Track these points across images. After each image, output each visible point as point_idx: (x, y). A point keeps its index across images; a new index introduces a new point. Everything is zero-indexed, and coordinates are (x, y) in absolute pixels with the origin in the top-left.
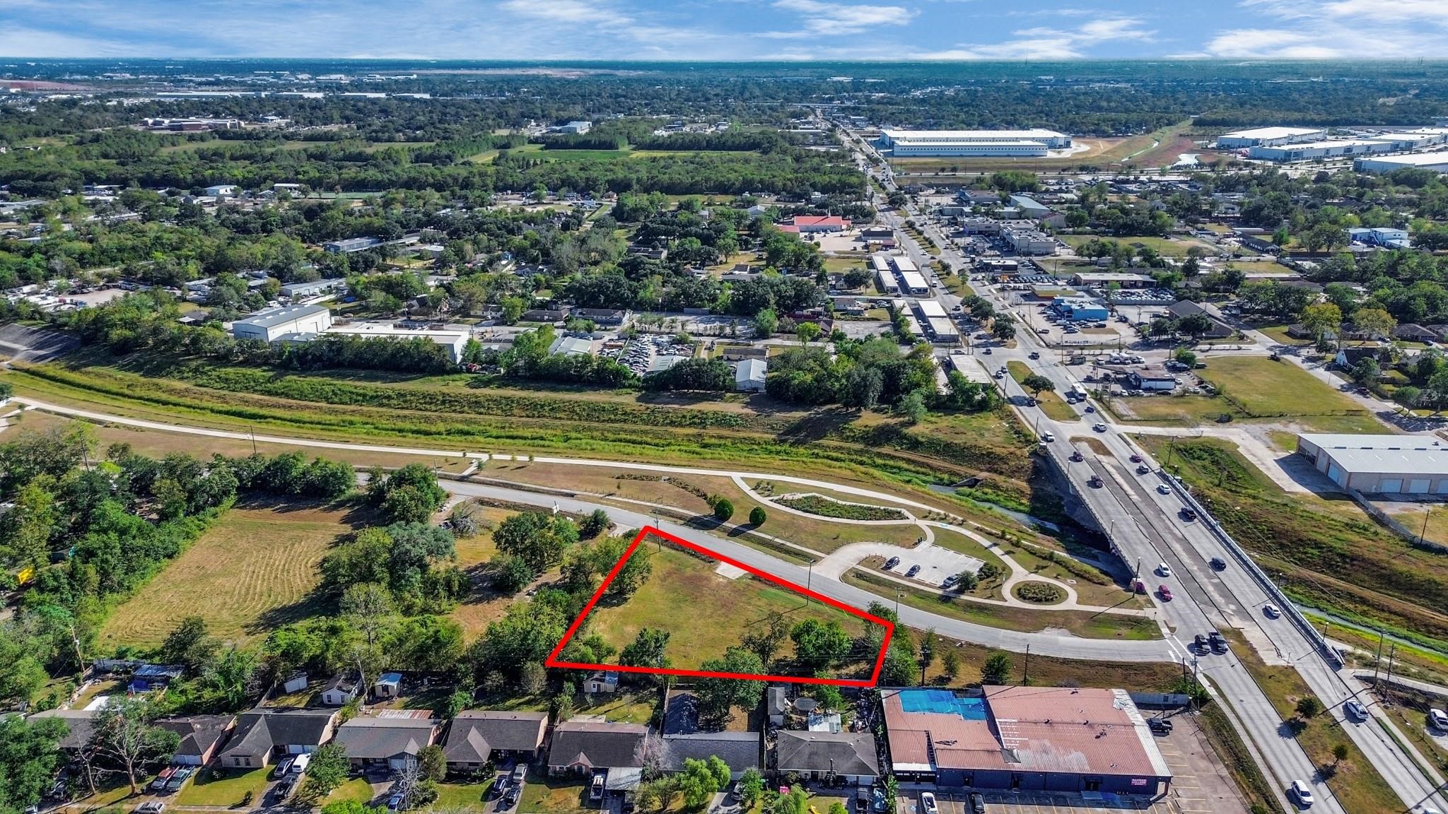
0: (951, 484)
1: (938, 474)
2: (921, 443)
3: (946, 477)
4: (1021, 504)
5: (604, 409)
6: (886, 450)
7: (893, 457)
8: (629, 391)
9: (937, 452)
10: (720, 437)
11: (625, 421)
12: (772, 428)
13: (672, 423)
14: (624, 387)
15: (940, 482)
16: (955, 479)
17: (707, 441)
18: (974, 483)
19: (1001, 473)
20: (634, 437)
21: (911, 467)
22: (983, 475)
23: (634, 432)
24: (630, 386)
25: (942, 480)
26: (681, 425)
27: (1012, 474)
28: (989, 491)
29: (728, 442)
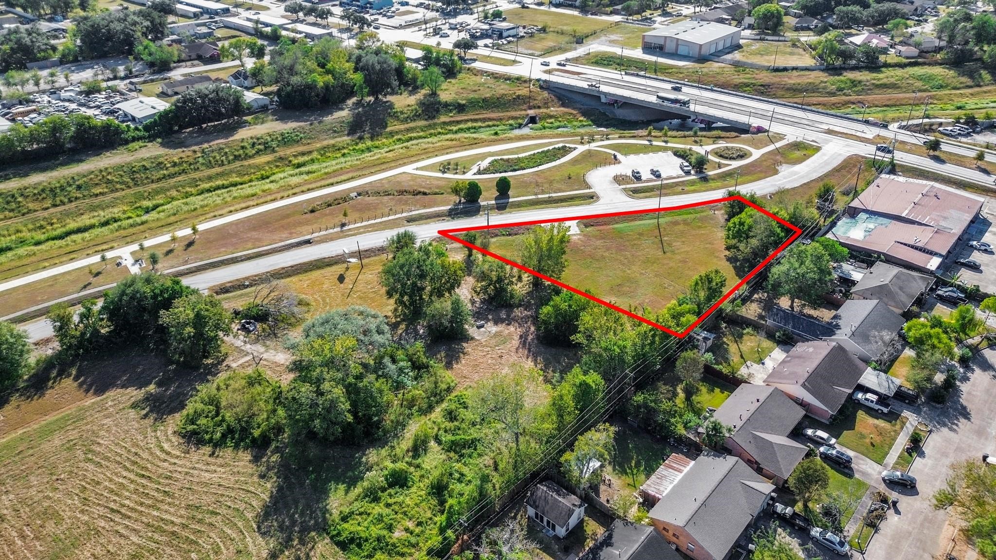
0: (520, 126)
1: (504, 122)
2: (464, 105)
3: (511, 122)
4: (581, 121)
5: (146, 168)
6: (443, 119)
7: (458, 122)
8: (141, 143)
9: (482, 107)
10: (303, 154)
11: (184, 171)
12: (335, 132)
13: (237, 158)
14: (126, 142)
15: (512, 128)
16: (520, 121)
17: (295, 161)
18: (533, 120)
19: (539, 107)
20: (219, 182)
21: (480, 124)
22: (531, 112)
23: (210, 178)
24: (134, 139)
25: (511, 125)
26: (247, 157)
27: (546, 105)
28: (552, 120)
29: (315, 155)
